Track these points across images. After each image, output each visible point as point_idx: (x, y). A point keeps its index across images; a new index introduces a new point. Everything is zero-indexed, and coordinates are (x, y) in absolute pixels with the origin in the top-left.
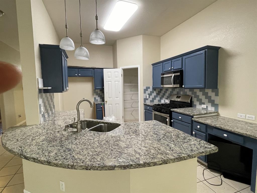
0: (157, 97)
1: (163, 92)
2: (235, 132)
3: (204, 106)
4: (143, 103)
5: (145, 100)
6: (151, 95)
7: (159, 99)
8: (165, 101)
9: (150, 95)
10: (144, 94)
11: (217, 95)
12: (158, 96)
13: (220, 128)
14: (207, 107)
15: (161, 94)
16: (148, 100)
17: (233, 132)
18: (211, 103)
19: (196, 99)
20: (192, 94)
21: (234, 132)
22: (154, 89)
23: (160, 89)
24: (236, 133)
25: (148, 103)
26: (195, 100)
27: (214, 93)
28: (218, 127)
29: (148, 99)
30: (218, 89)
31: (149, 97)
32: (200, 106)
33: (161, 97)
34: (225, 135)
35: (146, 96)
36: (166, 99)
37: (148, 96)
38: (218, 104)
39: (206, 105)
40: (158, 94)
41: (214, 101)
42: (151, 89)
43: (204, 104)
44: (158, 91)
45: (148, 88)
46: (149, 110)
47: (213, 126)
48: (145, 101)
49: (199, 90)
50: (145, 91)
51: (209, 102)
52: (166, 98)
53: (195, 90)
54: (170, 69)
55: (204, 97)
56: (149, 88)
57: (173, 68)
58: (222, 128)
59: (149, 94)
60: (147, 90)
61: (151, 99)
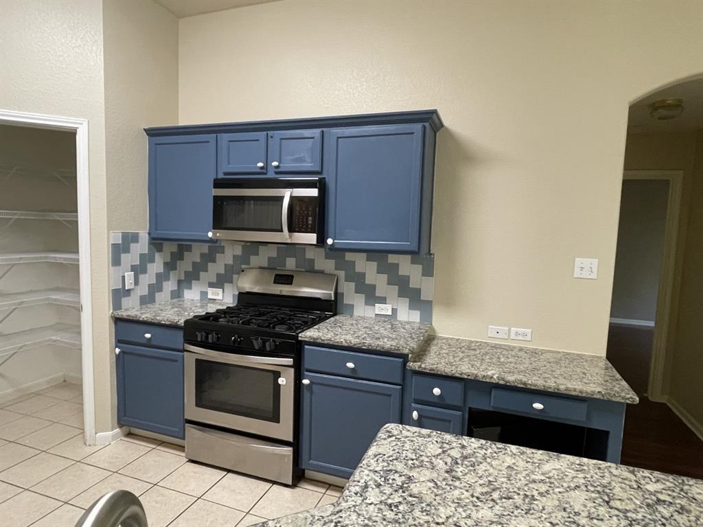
0: (169, 280)
1: (194, 256)
2: (571, 393)
3: (385, 309)
4: (107, 311)
5: (119, 295)
6: (144, 271)
7: (175, 288)
8: (204, 294)
9: (138, 270)
10: (116, 268)
11: (428, 272)
12: (171, 273)
13: (522, 386)
14: (395, 311)
15: (185, 265)
16: (129, 295)
17: (565, 392)
18: (408, 299)
19: (352, 285)
20: (336, 269)
21: (568, 393)
22: (157, 242)
23: (177, 243)
24: (573, 393)
25: (132, 308)
26: (348, 288)
27: (419, 267)
28: (513, 384)
29: (132, 294)
30: (434, 255)
31: (136, 282)
32: (369, 308)
33: (183, 278)
34: (538, 406)
35: (123, 277)
36: (211, 285)
37: (129, 276)
38: (431, 302)
39: (391, 306)
40: (170, 266)
41: (418, 292)
42: (142, 246)
43: (383, 300)
44: (172, 254)
45: (129, 239)
46: (153, 343)
47: (498, 384)
48: (117, 305)
49: (365, 255)
50: (118, 251)
51: (400, 295)
52: (214, 280)
53: (349, 256)
54: (262, 168)
55: (384, 277)
56: (135, 238)
57: (277, 167)
58: (529, 386)
59: (133, 268)
60: (127, 250)
61: (143, 290)
